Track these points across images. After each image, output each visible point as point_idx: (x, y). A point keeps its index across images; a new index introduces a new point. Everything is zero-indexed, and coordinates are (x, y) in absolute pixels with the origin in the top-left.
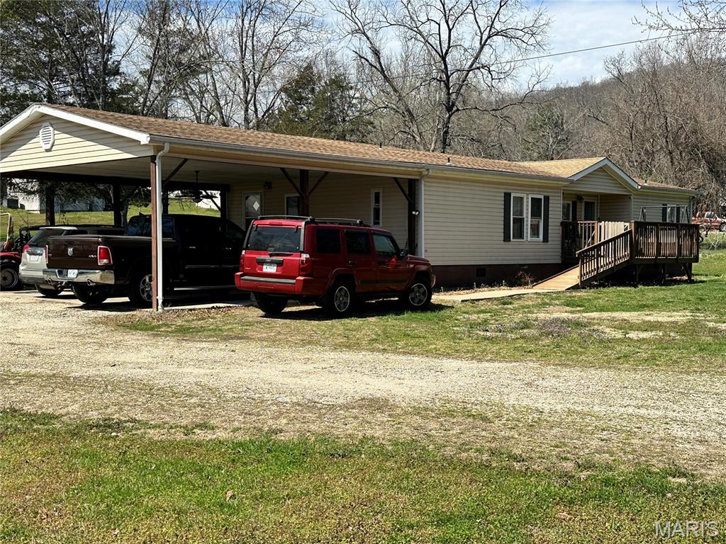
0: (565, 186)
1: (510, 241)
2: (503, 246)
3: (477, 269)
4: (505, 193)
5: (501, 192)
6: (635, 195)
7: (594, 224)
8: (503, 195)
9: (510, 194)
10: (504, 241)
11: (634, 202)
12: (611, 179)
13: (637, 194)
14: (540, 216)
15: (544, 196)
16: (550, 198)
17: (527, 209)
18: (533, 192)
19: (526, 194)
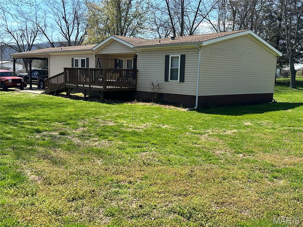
5: (71, 58)
13: (142, 52)
14: (85, 67)
15: (86, 58)
16: (89, 58)
17: (80, 64)
18: (82, 57)
19: (79, 58)
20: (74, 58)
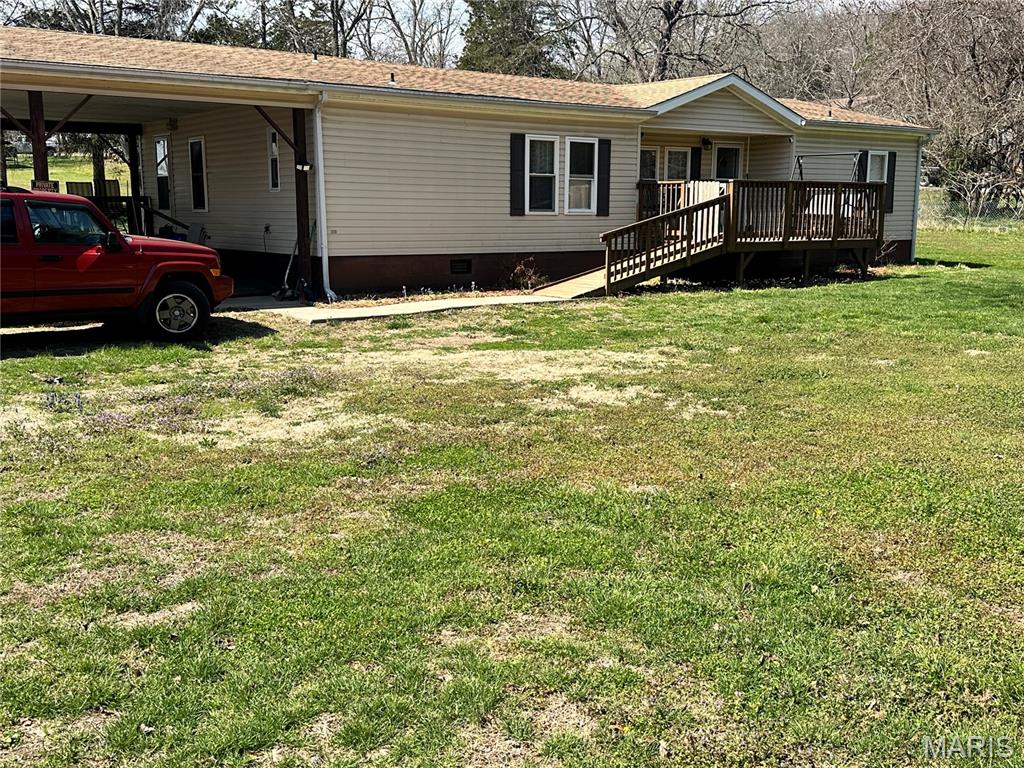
0: (645, 123)
1: (522, 214)
2: (510, 223)
3: (452, 262)
5: (506, 133)
6: (799, 135)
7: (679, 185)
8: (508, 137)
9: (522, 137)
10: (511, 214)
11: (797, 147)
12: (748, 110)
13: (806, 135)
14: (592, 173)
15: (599, 140)
16: (612, 142)
17: (562, 162)
18: (575, 133)
19: (560, 136)
20: (524, 136)
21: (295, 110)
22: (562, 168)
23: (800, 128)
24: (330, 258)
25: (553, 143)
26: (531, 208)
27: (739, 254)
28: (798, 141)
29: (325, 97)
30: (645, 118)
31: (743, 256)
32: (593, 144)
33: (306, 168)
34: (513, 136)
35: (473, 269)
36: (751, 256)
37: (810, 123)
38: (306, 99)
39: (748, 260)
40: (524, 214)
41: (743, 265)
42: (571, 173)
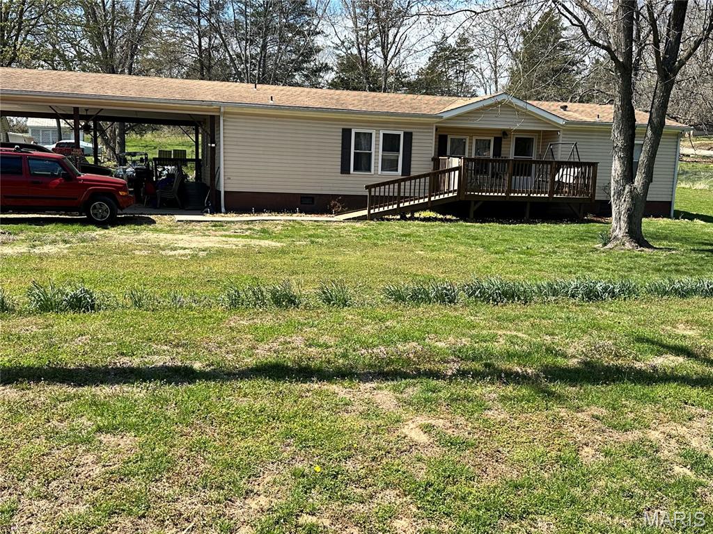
0: (437, 123)
2: (340, 178)
3: (301, 198)
4: (343, 129)
5: (339, 128)
8: (341, 130)
9: (350, 130)
10: (341, 173)
11: (561, 137)
13: (567, 130)
14: (398, 151)
15: (404, 133)
16: (414, 134)
17: (377, 145)
18: (388, 128)
19: (376, 130)
20: (351, 129)
21: (211, 116)
22: (377, 148)
23: (562, 125)
24: (225, 192)
25: (371, 134)
26: (355, 170)
27: (470, 201)
28: (563, 134)
29: (222, 110)
30: (438, 120)
31: (473, 203)
32: (400, 135)
33: (213, 145)
34: (344, 130)
35: (315, 202)
36: (479, 204)
37: (568, 122)
38: (216, 110)
39: (477, 206)
40: (349, 173)
41: (473, 208)
42: (383, 151)
